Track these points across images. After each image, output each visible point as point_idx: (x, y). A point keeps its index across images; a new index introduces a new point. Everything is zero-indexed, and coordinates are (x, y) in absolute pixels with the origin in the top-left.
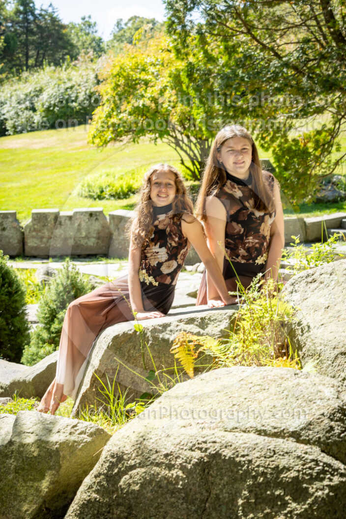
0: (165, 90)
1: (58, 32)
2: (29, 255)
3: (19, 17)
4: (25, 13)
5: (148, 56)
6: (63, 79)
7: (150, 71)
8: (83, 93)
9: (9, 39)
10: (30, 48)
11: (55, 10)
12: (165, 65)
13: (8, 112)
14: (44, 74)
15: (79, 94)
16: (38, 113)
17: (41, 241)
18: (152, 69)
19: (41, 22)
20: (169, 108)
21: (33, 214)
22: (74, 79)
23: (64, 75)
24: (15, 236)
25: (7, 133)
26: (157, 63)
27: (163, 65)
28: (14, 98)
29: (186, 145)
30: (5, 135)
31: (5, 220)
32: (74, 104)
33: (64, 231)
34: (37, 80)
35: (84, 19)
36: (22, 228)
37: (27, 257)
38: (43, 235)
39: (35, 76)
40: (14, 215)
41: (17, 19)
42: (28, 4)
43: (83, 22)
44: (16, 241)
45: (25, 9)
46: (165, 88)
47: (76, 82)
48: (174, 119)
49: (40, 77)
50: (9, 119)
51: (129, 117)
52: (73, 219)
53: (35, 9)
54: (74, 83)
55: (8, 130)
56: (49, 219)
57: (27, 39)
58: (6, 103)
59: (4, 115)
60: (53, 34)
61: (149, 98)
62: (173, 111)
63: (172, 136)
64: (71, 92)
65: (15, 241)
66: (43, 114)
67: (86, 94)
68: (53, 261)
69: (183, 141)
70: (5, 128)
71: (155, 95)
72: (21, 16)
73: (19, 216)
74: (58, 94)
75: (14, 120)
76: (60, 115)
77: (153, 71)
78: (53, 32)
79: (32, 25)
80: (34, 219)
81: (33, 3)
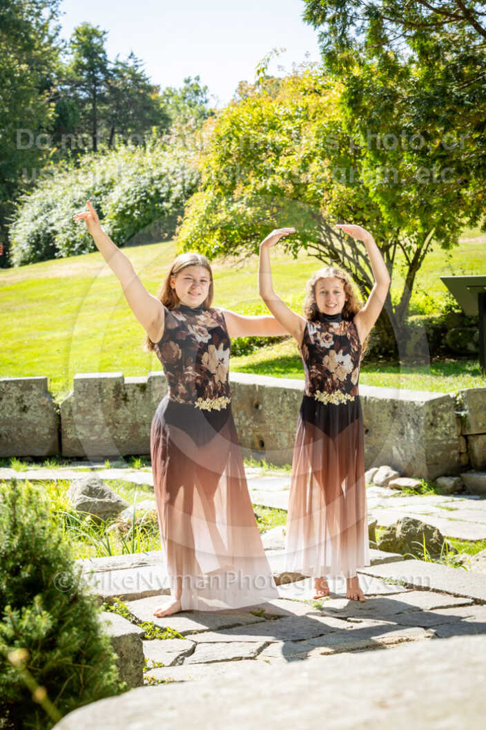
0: (311, 160)
1: (144, 96)
2: (70, 455)
3: (82, 74)
4: (91, 68)
5: (281, 103)
6: (148, 165)
7: (284, 128)
8: (179, 187)
9: (65, 109)
10: (99, 123)
11: (138, 64)
12: (310, 118)
13: (58, 220)
14: (115, 157)
15: (173, 189)
16: (107, 220)
17: (91, 431)
18: (288, 125)
19: (116, 83)
20: (319, 191)
21: (76, 381)
22: (165, 164)
23: (148, 159)
24: (44, 421)
25: (56, 254)
26: (296, 114)
27: (306, 118)
28: (68, 198)
29: (349, 259)
30: (55, 258)
31: (27, 392)
32: (165, 204)
33: (132, 412)
34: (104, 168)
35: (187, 81)
36: (58, 408)
37: (67, 458)
38: (94, 419)
39: (102, 162)
40: (43, 383)
41: (79, 78)
42: (95, 54)
43: (188, 86)
44: (47, 431)
45: (91, 62)
46: (310, 157)
47: (168, 169)
48: (327, 211)
49: (109, 163)
50: (60, 231)
51: (249, 209)
52: (147, 390)
53: (106, 61)
54: (166, 171)
55: (58, 250)
56: (105, 391)
57: (94, 109)
58: (56, 206)
59: (52, 225)
60: (136, 102)
61: (282, 175)
62: (326, 197)
63: (324, 244)
64: (159, 186)
65: (44, 430)
66: (115, 223)
67: (184, 187)
68: (111, 467)
69: (344, 252)
70: (54, 246)
71: (295, 169)
72: (85, 73)
73: (52, 386)
74: (138, 189)
75: (69, 232)
76: (142, 224)
77: (289, 128)
78: (136, 97)
79: (103, 88)
80: (78, 391)
81: (104, 52)
